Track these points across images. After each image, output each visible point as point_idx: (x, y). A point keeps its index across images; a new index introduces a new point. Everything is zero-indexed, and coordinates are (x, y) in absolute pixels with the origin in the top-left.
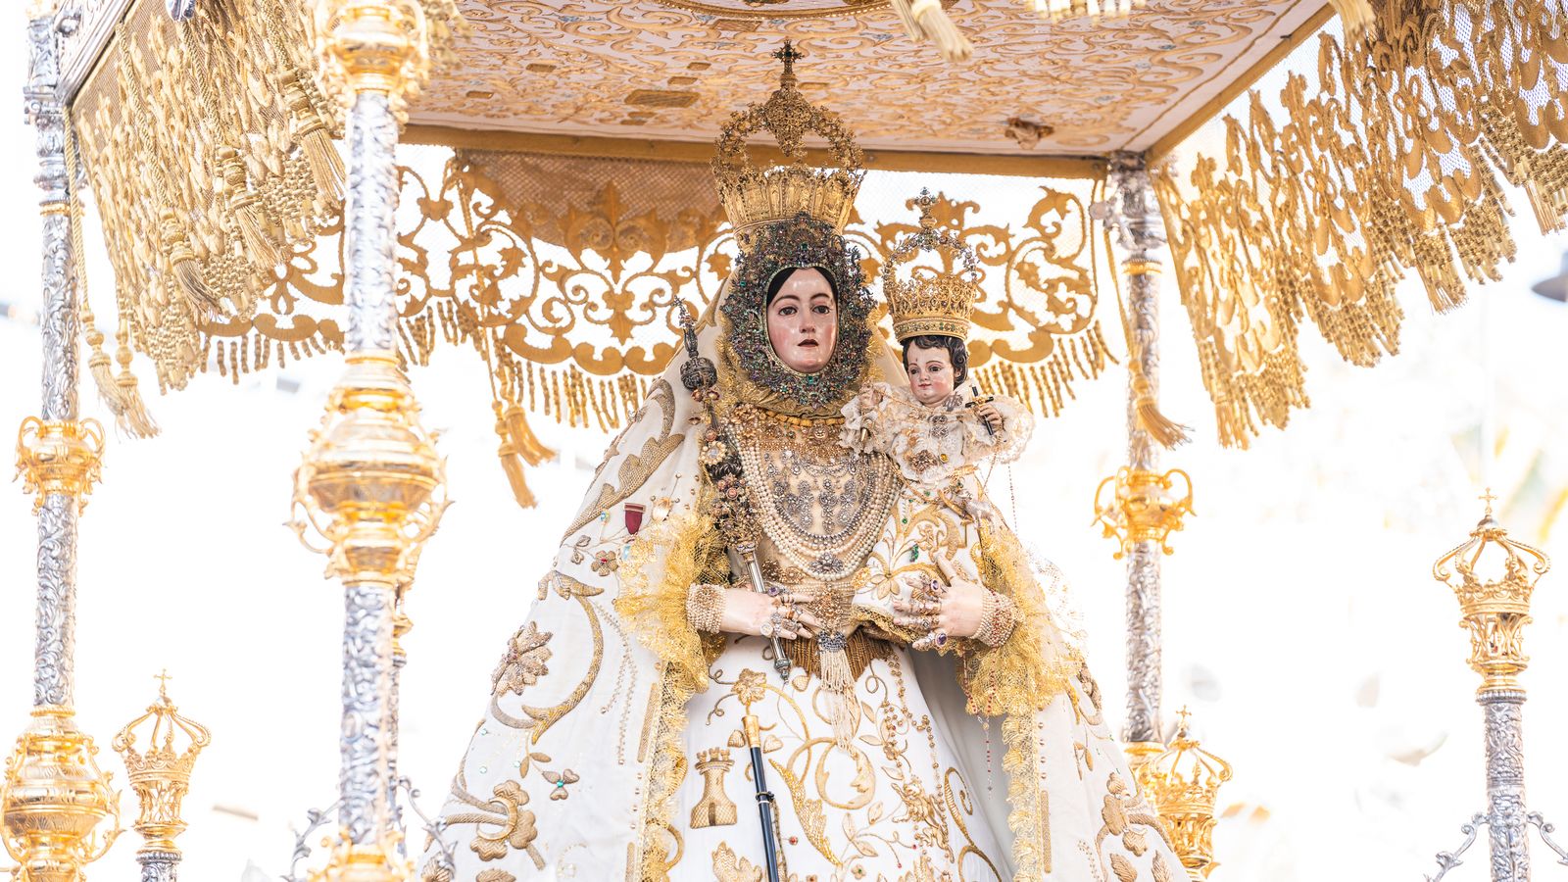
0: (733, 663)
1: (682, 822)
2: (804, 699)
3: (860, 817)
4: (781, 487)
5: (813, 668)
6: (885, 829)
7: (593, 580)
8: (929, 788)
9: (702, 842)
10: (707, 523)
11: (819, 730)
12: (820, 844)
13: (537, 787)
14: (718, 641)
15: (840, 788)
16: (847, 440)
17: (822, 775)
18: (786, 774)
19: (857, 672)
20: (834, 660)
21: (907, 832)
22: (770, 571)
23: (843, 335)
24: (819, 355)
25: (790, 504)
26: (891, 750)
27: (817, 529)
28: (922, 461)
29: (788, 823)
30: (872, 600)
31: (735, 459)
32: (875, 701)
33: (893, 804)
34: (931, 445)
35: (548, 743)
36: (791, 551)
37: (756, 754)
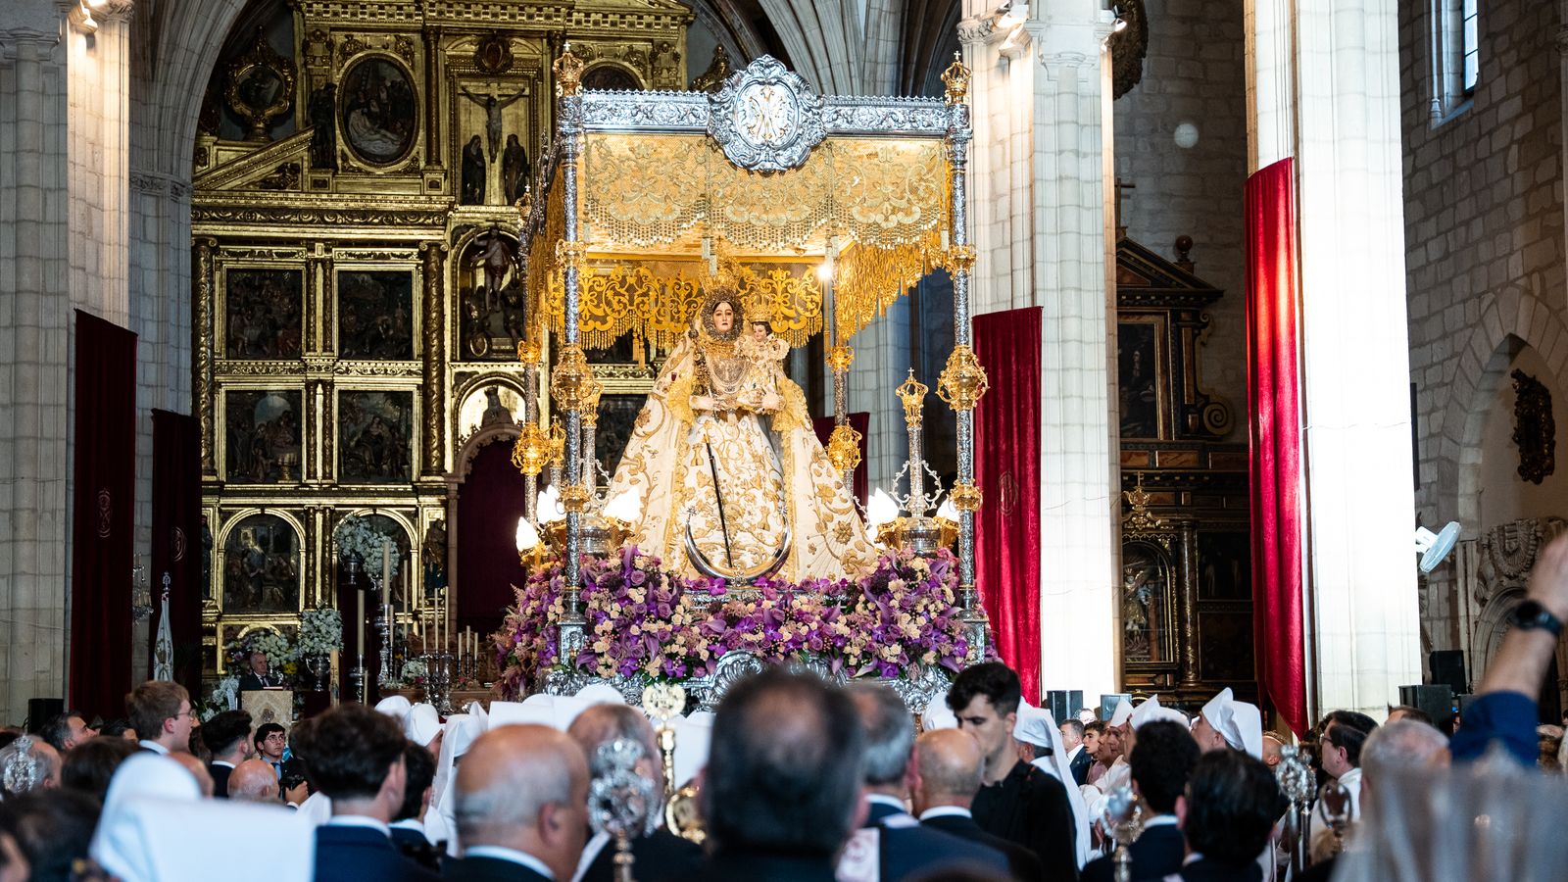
0: (703, 419)
1: (688, 465)
2: (723, 428)
3: (739, 462)
4: (716, 366)
5: (726, 420)
6: (746, 465)
7: (661, 394)
8: (760, 453)
9: (694, 470)
10: (695, 377)
11: (727, 437)
12: (727, 470)
13: (645, 453)
14: (699, 412)
15: (734, 454)
16: (735, 353)
17: (728, 450)
18: (717, 450)
19: (739, 419)
20: (732, 417)
21: (753, 466)
22: (714, 391)
23: (735, 321)
24: (729, 326)
25: (719, 372)
26: (749, 442)
27: (727, 378)
28: (757, 359)
29: (718, 465)
30: (743, 401)
31: (703, 358)
32: (744, 428)
33: (748, 457)
34: (759, 354)
35: (650, 441)
36: (720, 385)
37: (708, 445)
